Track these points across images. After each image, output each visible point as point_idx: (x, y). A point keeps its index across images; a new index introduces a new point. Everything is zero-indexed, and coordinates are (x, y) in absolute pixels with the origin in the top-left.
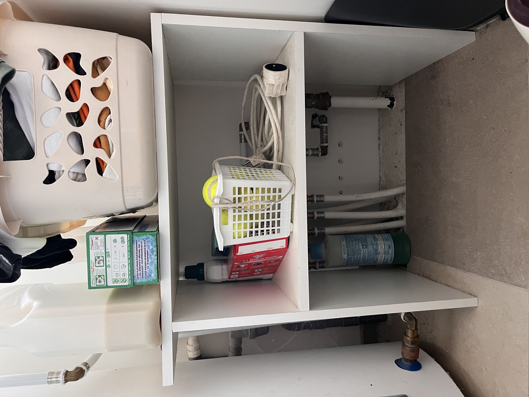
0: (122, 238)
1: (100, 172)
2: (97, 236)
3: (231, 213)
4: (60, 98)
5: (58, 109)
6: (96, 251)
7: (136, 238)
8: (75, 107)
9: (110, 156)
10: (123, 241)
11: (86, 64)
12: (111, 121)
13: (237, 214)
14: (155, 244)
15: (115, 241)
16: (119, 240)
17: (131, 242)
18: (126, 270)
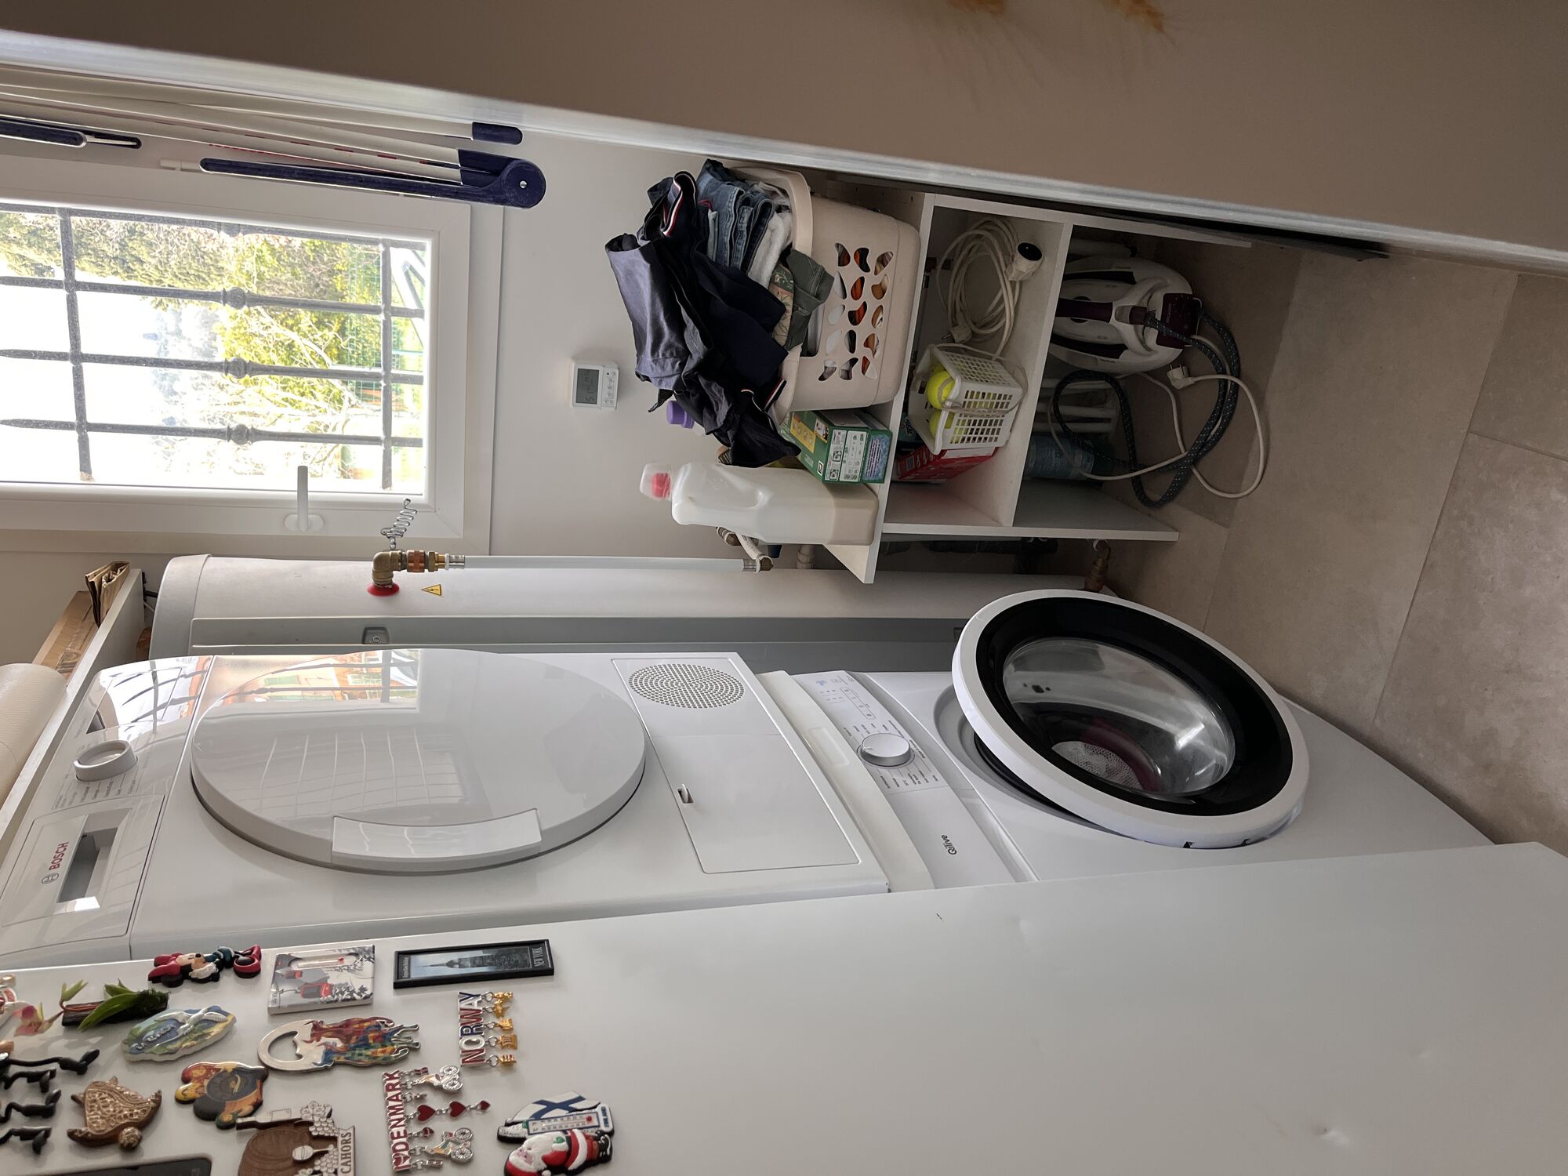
0: (862, 435)
1: (864, 371)
2: (840, 431)
3: (956, 418)
4: (845, 296)
5: (842, 308)
6: (836, 446)
7: (872, 437)
8: (856, 305)
9: (874, 353)
10: (862, 439)
11: (871, 261)
12: (881, 319)
13: (962, 418)
14: (888, 444)
15: (855, 437)
16: (859, 438)
17: (868, 439)
18: (859, 468)
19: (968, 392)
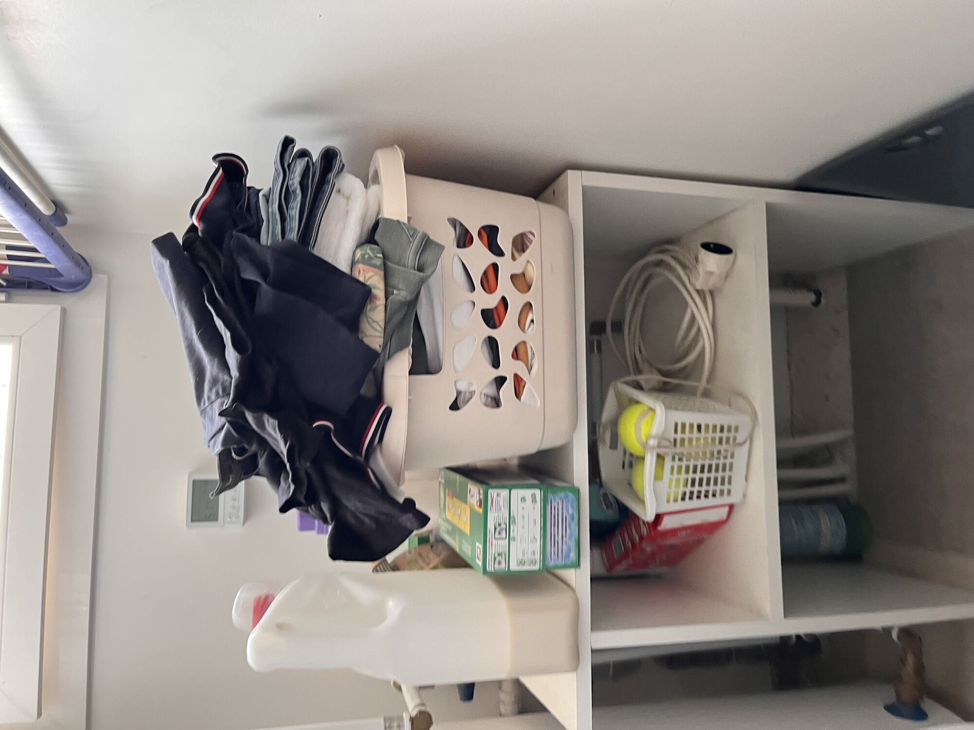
0: (534, 496)
1: (518, 395)
2: (498, 491)
3: (668, 462)
4: (473, 288)
5: (471, 305)
6: (497, 515)
7: (550, 496)
8: (491, 301)
9: (530, 370)
10: (534, 500)
11: (504, 241)
12: (532, 321)
13: (677, 463)
14: (575, 504)
15: (523, 499)
16: (529, 499)
17: (545, 501)
18: (538, 546)
19: (676, 425)
